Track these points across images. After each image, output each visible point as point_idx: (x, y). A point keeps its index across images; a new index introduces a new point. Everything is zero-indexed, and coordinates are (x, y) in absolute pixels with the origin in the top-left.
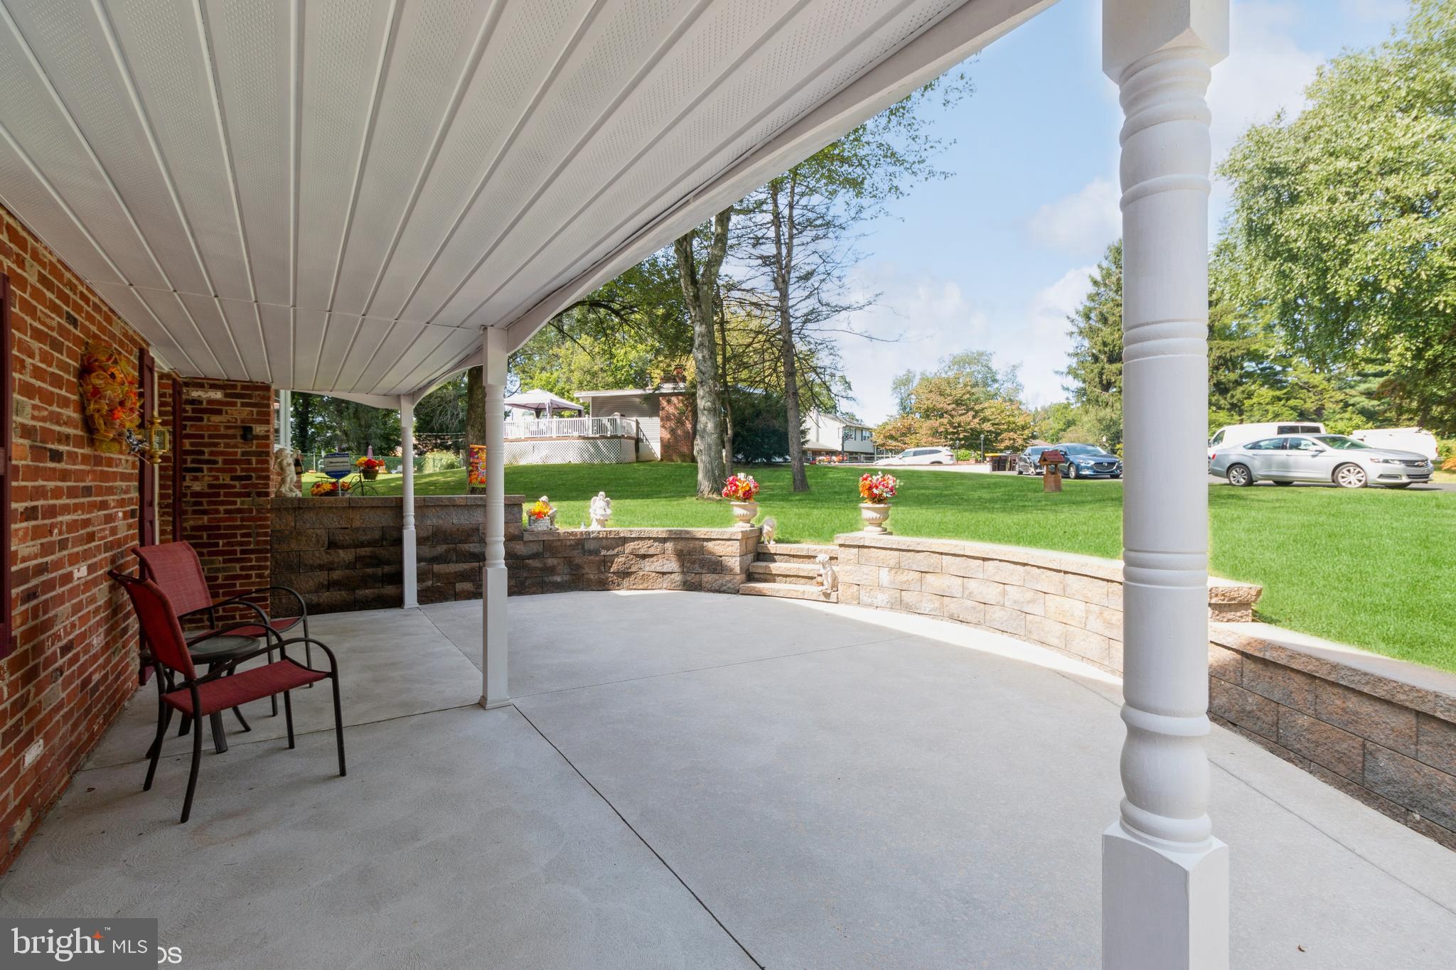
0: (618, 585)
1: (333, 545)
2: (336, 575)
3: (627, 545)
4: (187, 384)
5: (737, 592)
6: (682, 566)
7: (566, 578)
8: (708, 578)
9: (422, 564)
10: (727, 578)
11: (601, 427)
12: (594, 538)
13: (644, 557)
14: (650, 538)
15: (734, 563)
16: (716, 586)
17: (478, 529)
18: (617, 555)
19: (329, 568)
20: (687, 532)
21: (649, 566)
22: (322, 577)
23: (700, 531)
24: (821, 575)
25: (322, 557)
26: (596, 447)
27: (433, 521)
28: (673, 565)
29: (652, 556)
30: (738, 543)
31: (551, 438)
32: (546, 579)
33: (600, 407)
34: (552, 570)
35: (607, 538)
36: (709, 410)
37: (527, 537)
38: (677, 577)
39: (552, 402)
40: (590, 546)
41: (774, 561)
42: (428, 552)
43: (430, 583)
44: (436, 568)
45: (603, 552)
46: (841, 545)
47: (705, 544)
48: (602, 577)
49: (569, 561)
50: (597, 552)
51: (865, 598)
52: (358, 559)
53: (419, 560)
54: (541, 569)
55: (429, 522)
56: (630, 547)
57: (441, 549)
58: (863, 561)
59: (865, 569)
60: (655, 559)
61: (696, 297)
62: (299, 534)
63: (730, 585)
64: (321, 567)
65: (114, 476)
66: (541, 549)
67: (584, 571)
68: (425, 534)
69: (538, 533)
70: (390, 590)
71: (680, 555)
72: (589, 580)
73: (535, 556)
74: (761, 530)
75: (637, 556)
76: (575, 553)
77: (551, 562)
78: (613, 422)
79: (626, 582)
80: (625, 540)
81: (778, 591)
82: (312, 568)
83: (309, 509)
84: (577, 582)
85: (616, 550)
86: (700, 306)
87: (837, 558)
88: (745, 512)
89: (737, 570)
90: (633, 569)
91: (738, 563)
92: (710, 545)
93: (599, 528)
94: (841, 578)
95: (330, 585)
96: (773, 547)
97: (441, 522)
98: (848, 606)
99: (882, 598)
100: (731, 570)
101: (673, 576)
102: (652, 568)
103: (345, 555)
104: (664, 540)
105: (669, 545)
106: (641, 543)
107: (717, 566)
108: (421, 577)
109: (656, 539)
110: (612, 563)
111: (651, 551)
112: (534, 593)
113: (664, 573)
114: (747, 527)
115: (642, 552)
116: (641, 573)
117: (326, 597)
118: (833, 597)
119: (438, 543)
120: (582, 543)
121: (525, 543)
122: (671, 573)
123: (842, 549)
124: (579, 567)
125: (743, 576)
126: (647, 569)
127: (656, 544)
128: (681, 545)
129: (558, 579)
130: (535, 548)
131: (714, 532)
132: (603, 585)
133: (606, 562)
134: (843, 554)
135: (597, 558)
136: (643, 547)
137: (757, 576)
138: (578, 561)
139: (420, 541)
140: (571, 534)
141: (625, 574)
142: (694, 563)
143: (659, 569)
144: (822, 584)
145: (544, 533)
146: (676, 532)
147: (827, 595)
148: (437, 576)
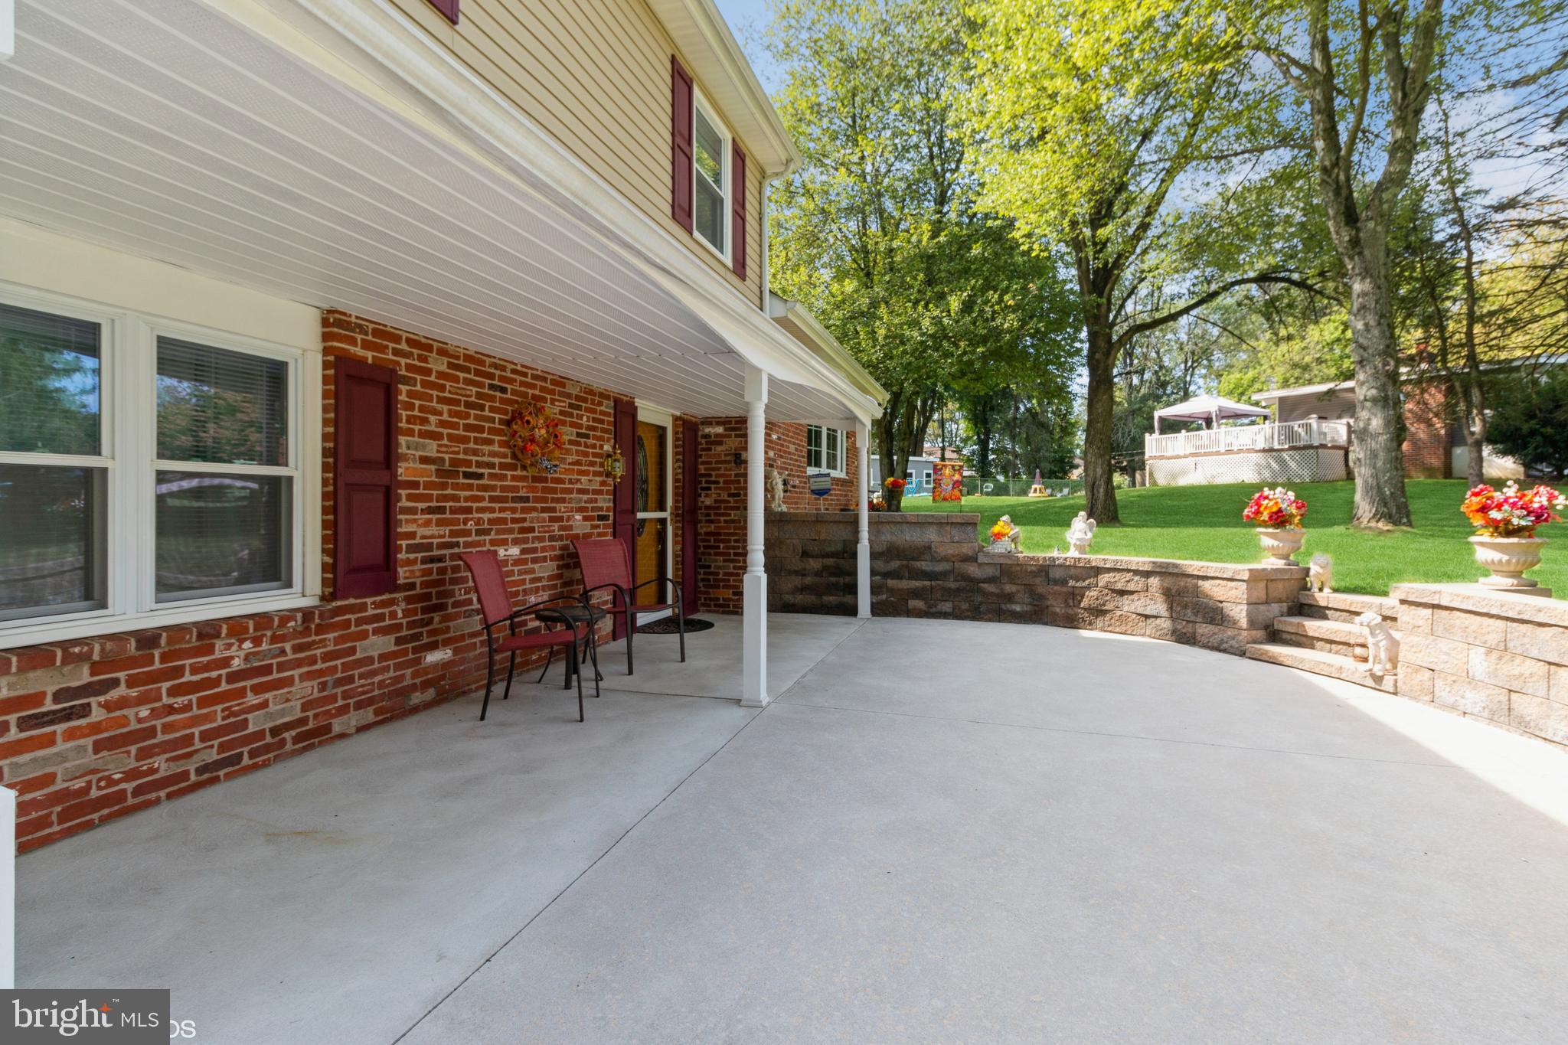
0: (1090, 624)
1: (805, 554)
2: (808, 580)
3: (1100, 577)
4: (702, 423)
5: (1242, 654)
6: (1171, 609)
7: (1027, 608)
8: (1204, 629)
9: (878, 578)
10: (1230, 632)
11: (1291, 435)
12: (1060, 566)
13: (1122, 593)
14: (1128, 571)
15: (1240, 613)
16: (1214, 641)
17: (930, 548)
18: (1088, 588)
19: (802, 573)
20: (1176, 566)
21: (1129, 605)
22: (797, 581)
23: (1193, 565)
24: (1363, 646)
25: (797, 564)
26: (1282, 463)
27: (888, 536)
28: (1159, 607)
29: (1132, 593)
30: (1244, 586)
31: (1218, 453)
32: (1003, 606)
33: (1289, 409)
34: (1010, 598)
35: (1075, 567)
36: (1374, 400)
37: (981, 559)
38: (1166, 624)
39: (1220, 409)
40: (1056, 574)
41: (1325, 617)
42: (881, 565)
43: (884, 597)
44: (890, 582)
45: (1072, 583)
46: (1403, 602)
47: (1200, 583)
48: (1070, 611)
49: (1030, 589)
50: (1063, 582)
51: (1443, 693)
52: (825, 568)
53: (873, 573)
54: (997, 595)
55: (883, 538)
56: (1104, 579)
57: (895, 564)
58: (1439, 629)
59: (1444, 645)
60: (1135, 597)
61: (1355, 242)
62: (781, 542)
63: (1233, 643)
64: (797, 573)
65: (569, 491)
66: (997, 573)
67: (1049, 603)
68: (878, 549)
69: (994, 555)
70: (848, 599)
71: (1169, 595)
72: (1056, 614)
73: (990, 580)
74: (1307, 571)
75: (1113, 591)
76: (1038, 581)
77: (1009, 588)
78: (1308, 427)
79: (1099, 622)
80: (1098, 571)
81: (1302, 661)
82: (790, 573)
83: (789, 521)
84: (1038, 614)
85: (1087, 582)
86: (1360, 254)
87: (1394, 619)
88: (1276, 543)
89: (1244, 623)
90: (1108, 607)
91: (1244, 614)
92: (1206, 585)
93: (1076, 555)
94: (1403, 655)
95: (804, 589)
96: (1324, 598)
97: (894, 538)
98: (1412, 703)
99: (1473, 699)
100: (1235, 622)
101: (1158, 621)
102: (1132, 608)
103: (814, 564)
104: (1147, 574)
105: (1154, 581)
106: (1118, 575)
107: (1215, 615)
108: (875, 590)
109: (1136, 572)
110: (1083, 596)
111: (1131, 587)
112: (990, 620)
113: (1147, 617)
114: (1280, 564)
115: (1119, 586)
116: (1119, 613)
117: (799, 599)
118: (1388, 683)
119: (892, 559)
120: (1045, 570)
121: (980, 565)
122: (1156, 617)
123: (1405, 607)
124: (1042, 597)
125: (1260, 634)
126: (1126, 608)
127: (1137, 578)
128: (1169, 582)
129: (1018, 608)
130: (990, 572)
131: (1212, 567)
132: (1071, 622)
133: (1075, 596)
134: (1405, 614)
135: (1064, 589)
136: (1120, 581)
137: (1285, 636)
138: (1041, 590)
139: (874, 556)
140: (1033, 558)
141: (1099, 612)
142: (1186, 607)
143: (1140, 610)
144: (1365, 660)
145: (1001, 555)
146: (1161, 565)
147: (1378, 679)
148: (891, 591)
